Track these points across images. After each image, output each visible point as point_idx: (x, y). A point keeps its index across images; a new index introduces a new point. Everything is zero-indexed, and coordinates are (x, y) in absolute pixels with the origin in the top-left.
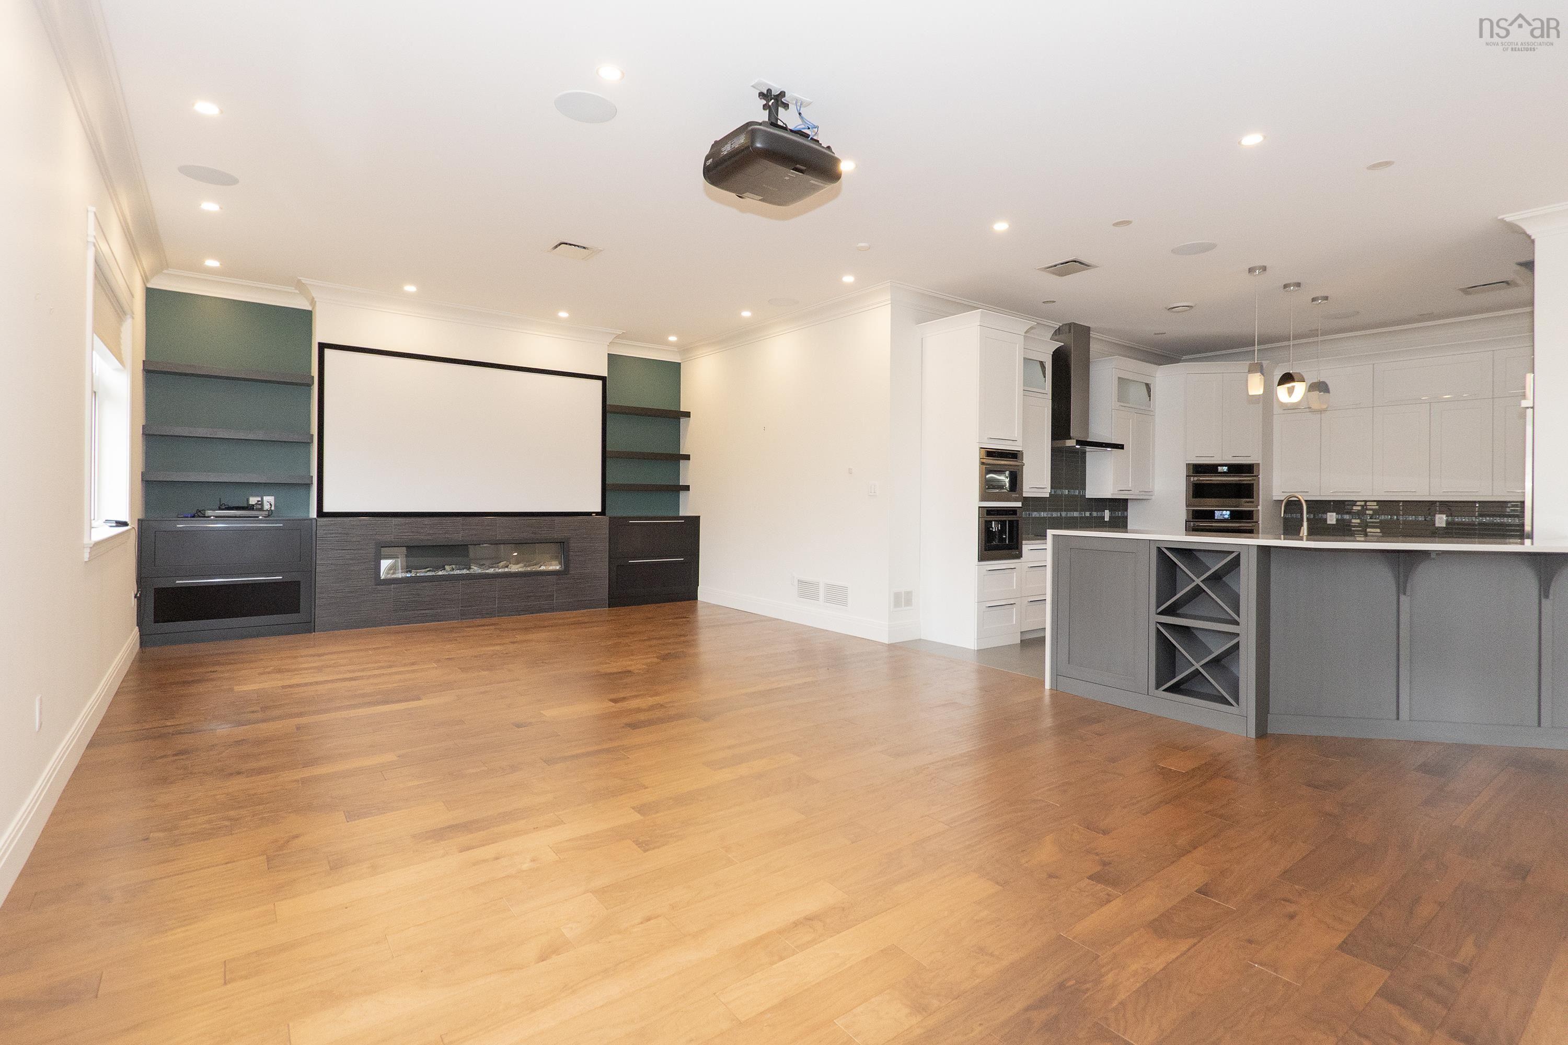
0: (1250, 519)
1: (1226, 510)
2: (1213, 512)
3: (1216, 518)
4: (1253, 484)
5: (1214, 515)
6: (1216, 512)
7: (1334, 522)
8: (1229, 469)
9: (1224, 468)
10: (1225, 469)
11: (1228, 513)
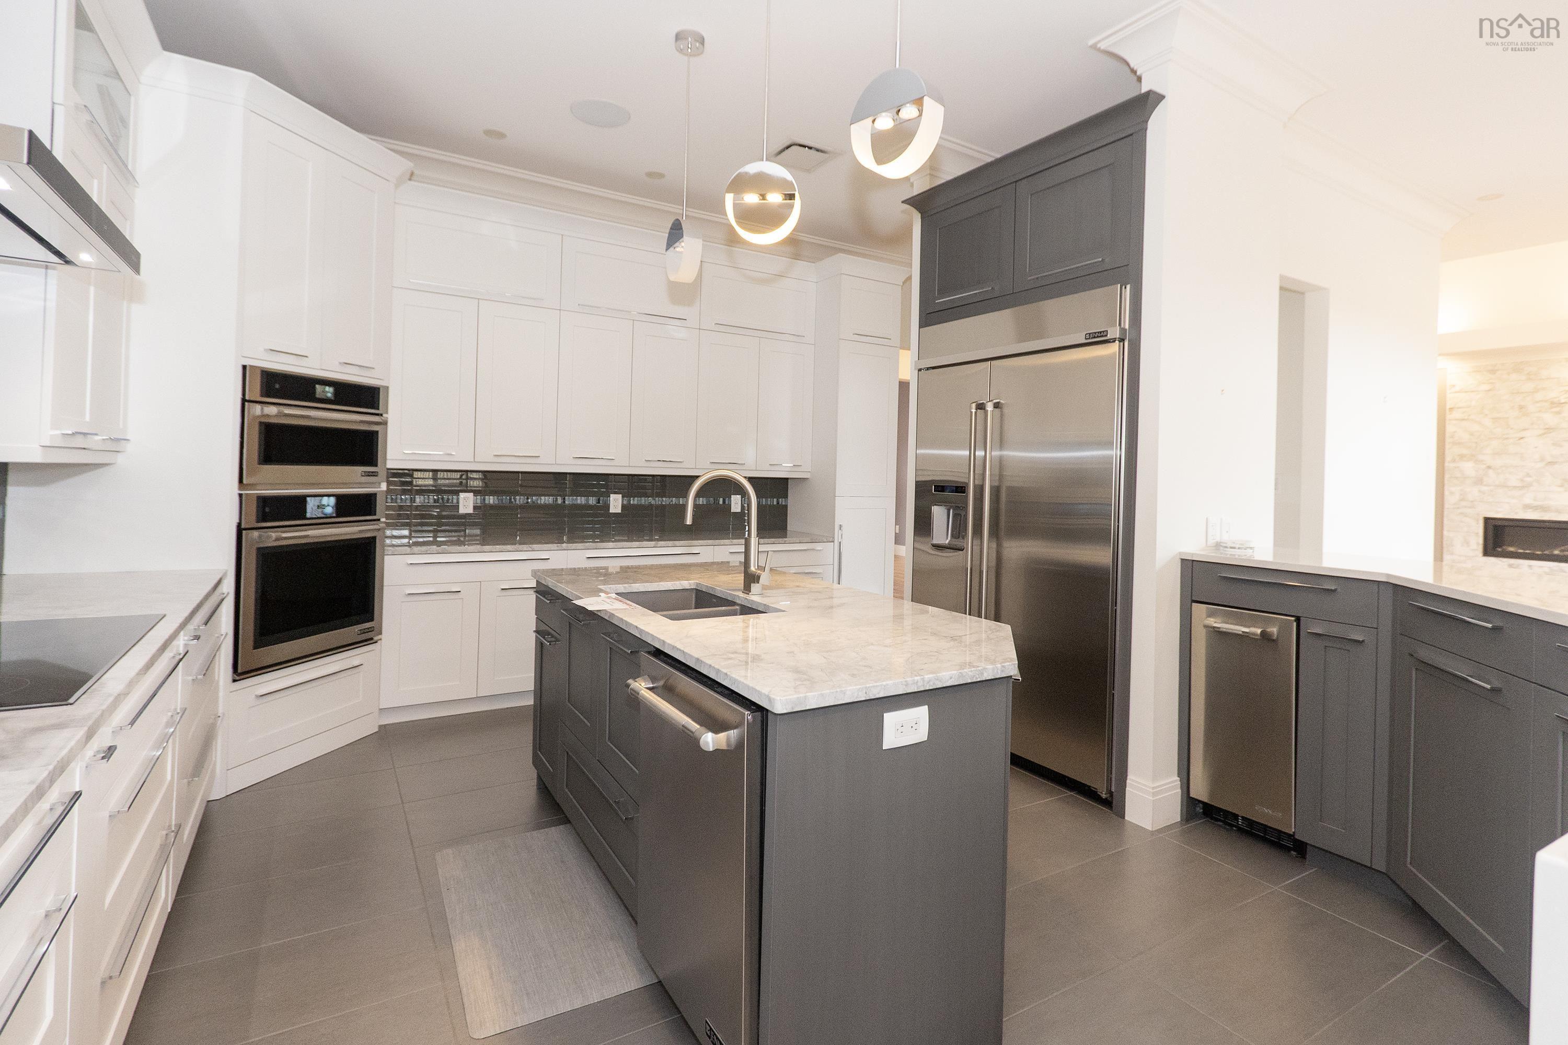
0: (370, 514)
1: (329, 496)
2: (301, 501)
3: (308, 515)
4: (377, 432)
5: (305, 509)
6: (308, 499)
7: (470, 510)
8: (336, 393)
9: (327, 388)
10: (329, 391)
11: (332, 500)
